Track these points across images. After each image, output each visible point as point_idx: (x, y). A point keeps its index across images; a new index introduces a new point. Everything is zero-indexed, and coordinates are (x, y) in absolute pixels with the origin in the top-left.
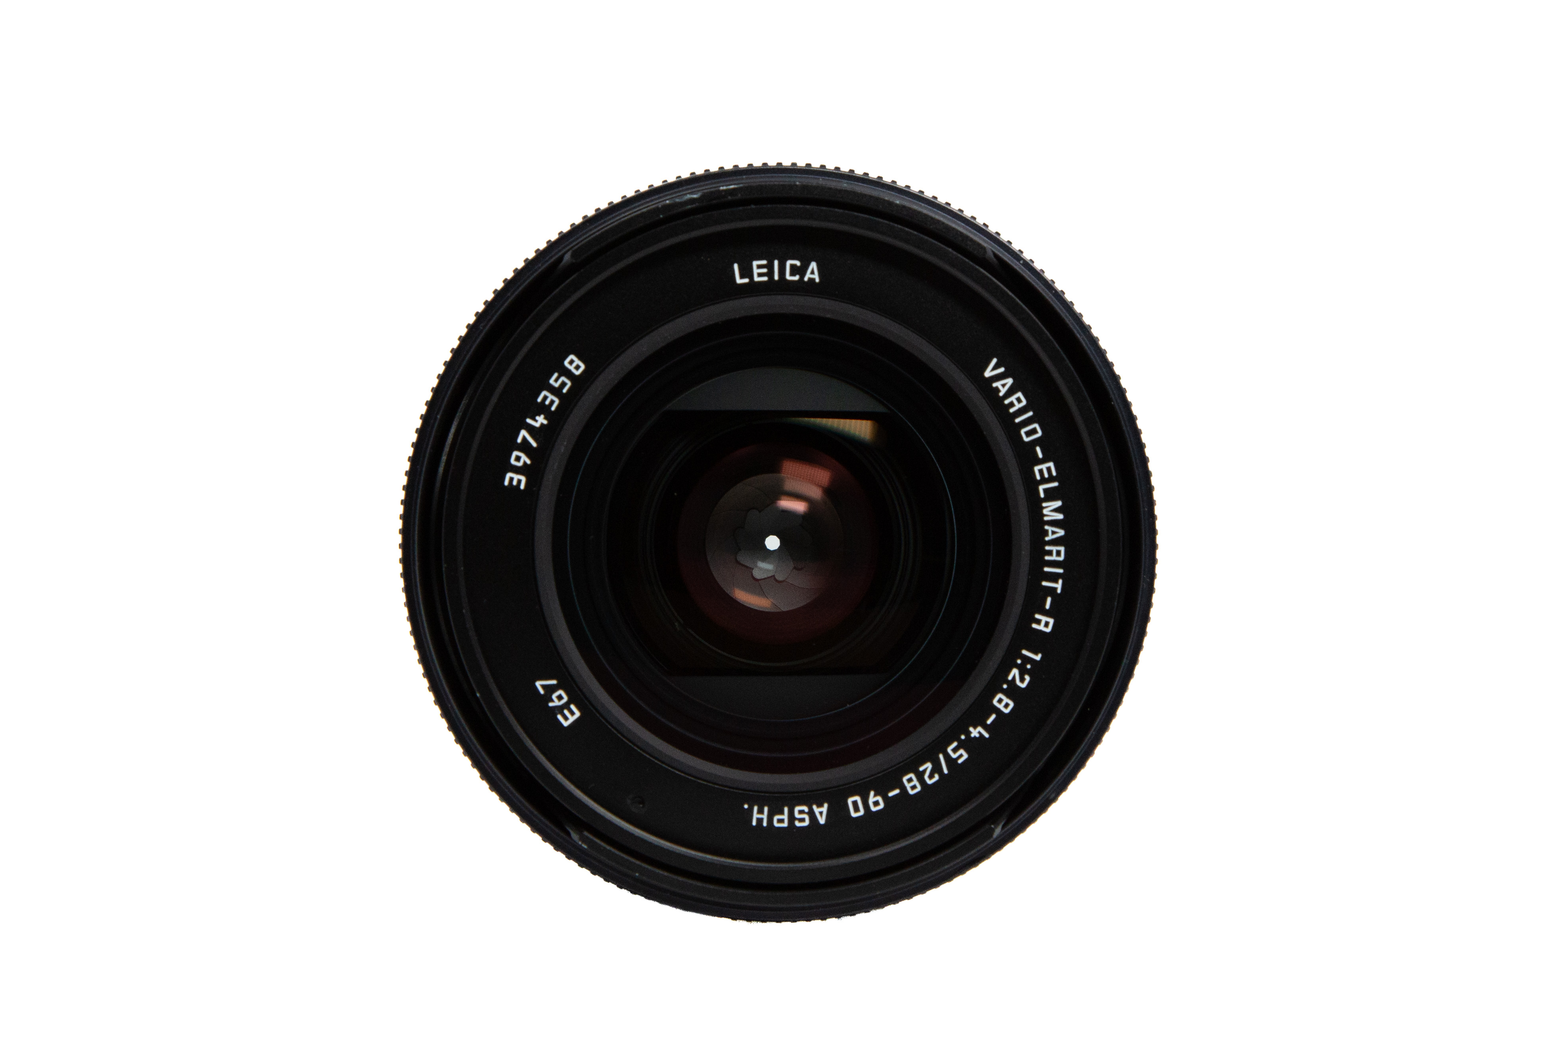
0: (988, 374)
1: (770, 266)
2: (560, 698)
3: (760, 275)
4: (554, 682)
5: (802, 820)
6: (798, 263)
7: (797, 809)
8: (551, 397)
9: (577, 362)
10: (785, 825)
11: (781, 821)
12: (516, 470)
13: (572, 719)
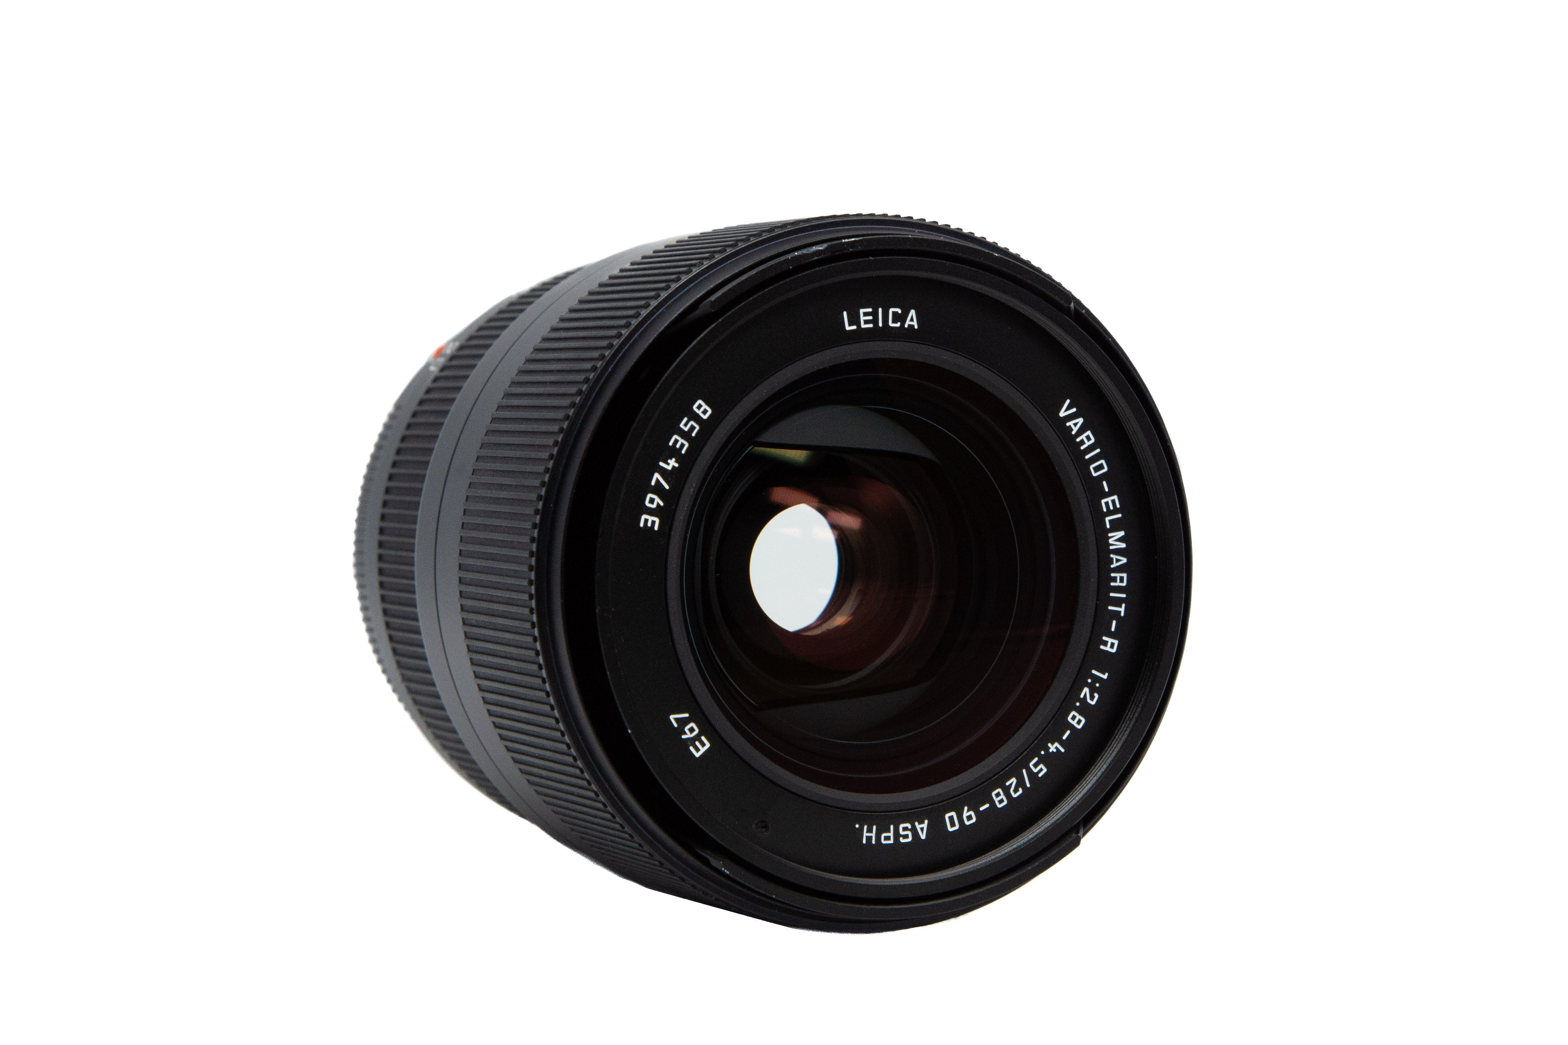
0: (1062, 414)
1: (875, 314)
2: (692, 730)
3: (866, 322)
4: (687, 715)
5: (906, 836)
6: (899, 311)
7: (902, 826)
8: (681, 441)
9: (705, 406)
10: (891, 842)
11: (888, 838)
12: (651, 512)
13: (703, 750)
